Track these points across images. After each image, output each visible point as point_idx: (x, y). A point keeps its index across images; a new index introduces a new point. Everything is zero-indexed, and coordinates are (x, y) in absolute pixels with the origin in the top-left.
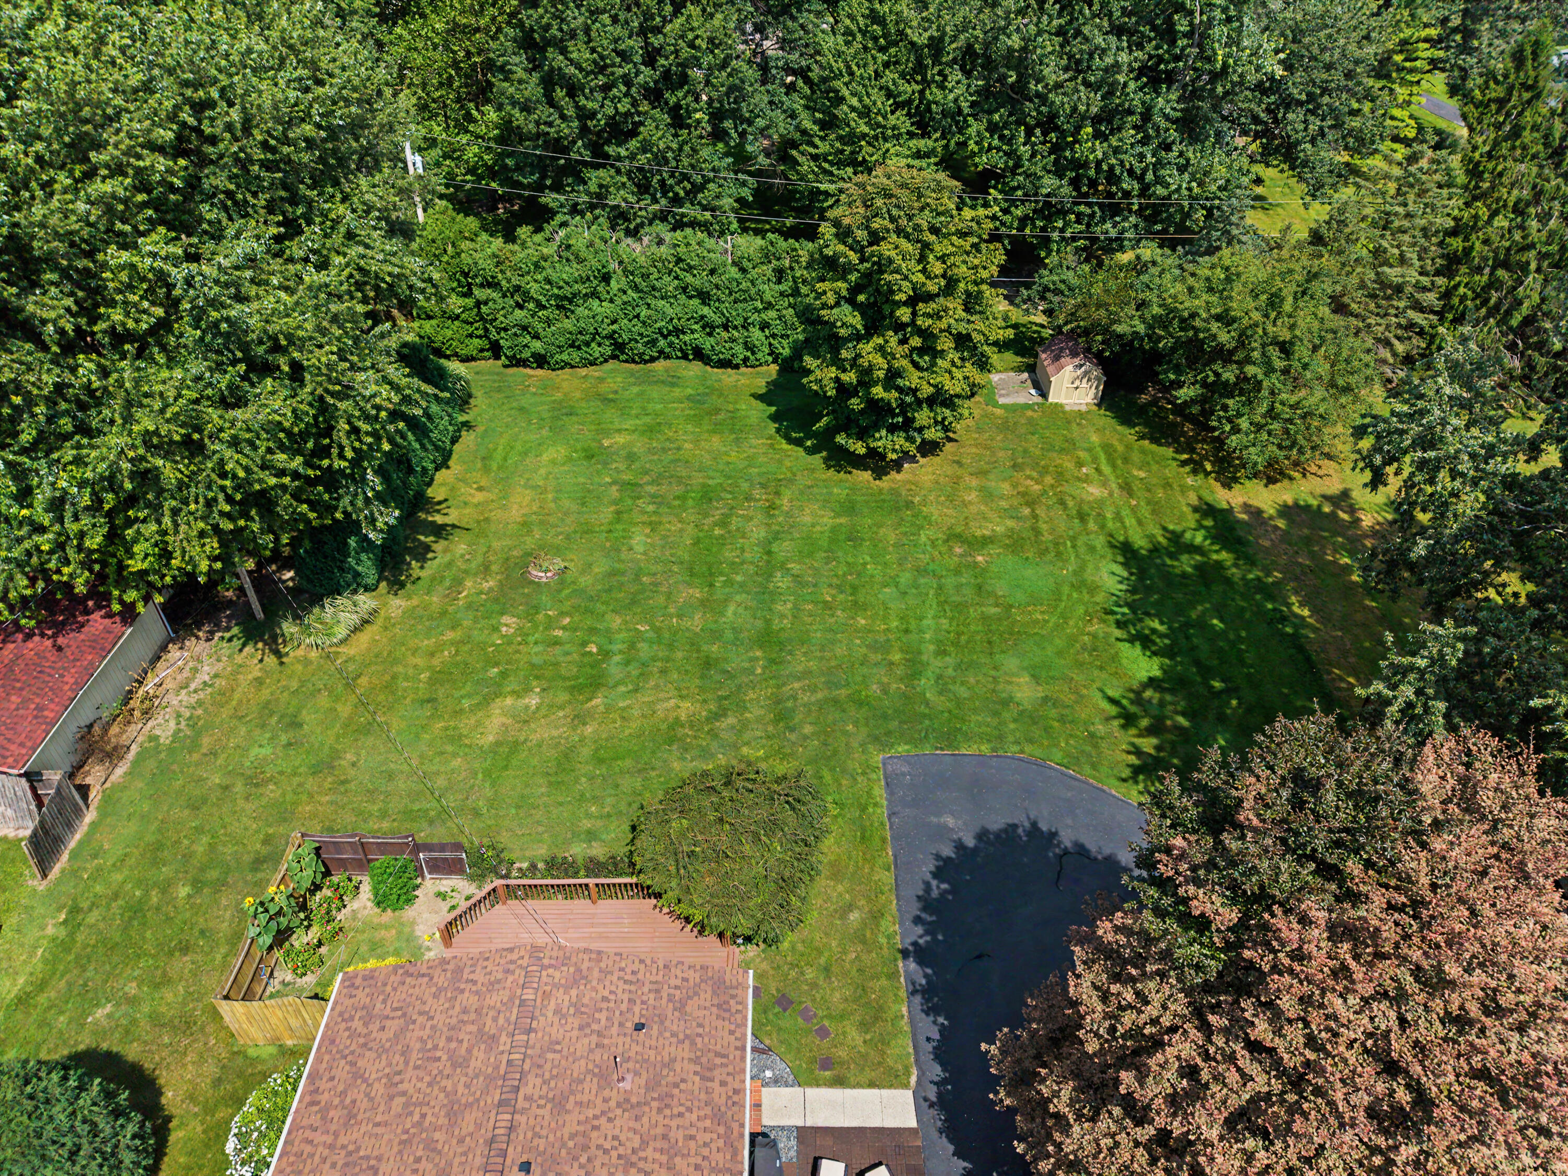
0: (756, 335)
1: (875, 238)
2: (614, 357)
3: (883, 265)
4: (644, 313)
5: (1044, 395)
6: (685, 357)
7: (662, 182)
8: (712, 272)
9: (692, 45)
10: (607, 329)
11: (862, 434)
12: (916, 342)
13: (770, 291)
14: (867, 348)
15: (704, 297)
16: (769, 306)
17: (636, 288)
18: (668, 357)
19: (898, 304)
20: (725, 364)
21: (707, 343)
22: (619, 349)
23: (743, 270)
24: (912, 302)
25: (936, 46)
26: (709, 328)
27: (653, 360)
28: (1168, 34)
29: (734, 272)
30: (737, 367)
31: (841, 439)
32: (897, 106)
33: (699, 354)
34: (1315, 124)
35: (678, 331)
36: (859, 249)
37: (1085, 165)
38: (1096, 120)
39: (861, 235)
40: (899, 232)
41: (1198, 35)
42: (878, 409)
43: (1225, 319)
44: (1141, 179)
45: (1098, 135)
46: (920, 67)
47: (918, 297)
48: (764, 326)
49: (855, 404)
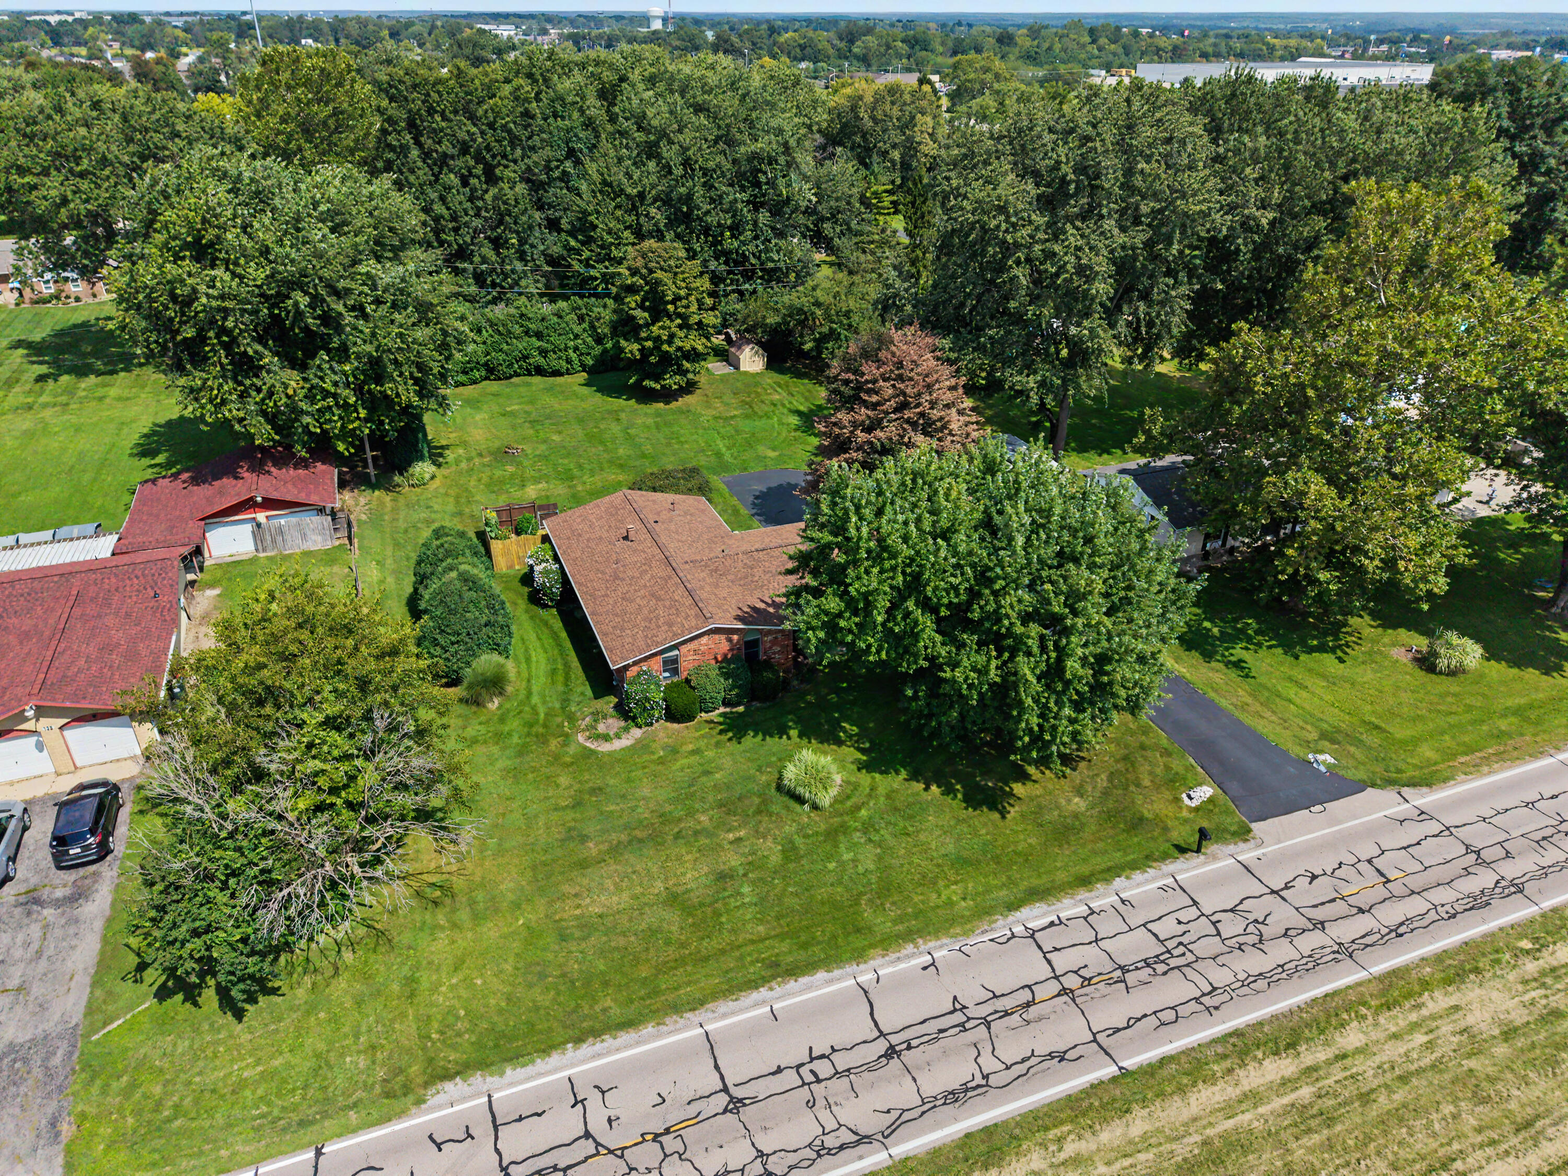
0: (573, 356)
1: (651, 271)
2: (487, 378)
3: (658, 282)
4: (505, 347)
5: (737, 368)
6: (530, 374)
7: (493, 281)
8: (543, 320)
9: (505, 203)
10: (483, 360)
11: (657, 379)
12: (679, 321)
13: (577, 329)
14: (654, 329)
15: (539, 335)
16: (577, 336)
17: (500, 334)
18: (518, 375)
19: (668, 302)
20: (557, 373)
21: (542, 361)
22: (491, 372)
23: (560, 317)
24: (673, 302)
25: (641, 195)
26: (543, 352)
27: (511, 377)
28: (758, 184)
29: (555, 319)
30: (561, 375)
31: (647, 383)
32: (626, 228)
33: (540, 371)
34: (838, 229)
35: (525, 357)
36: (643, 277)
37: (731, 252)
38: (730, 228)
39: (644, 271)
40: (662, 269)
41: (772, 183)
42: (666, 359)
43: (817, 304)
44: (759, 258)
45: (733, 236)
46: (634, 207)
47: (677, 298)
48: (576, 349)
49: (653, 359)
